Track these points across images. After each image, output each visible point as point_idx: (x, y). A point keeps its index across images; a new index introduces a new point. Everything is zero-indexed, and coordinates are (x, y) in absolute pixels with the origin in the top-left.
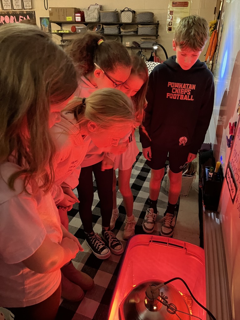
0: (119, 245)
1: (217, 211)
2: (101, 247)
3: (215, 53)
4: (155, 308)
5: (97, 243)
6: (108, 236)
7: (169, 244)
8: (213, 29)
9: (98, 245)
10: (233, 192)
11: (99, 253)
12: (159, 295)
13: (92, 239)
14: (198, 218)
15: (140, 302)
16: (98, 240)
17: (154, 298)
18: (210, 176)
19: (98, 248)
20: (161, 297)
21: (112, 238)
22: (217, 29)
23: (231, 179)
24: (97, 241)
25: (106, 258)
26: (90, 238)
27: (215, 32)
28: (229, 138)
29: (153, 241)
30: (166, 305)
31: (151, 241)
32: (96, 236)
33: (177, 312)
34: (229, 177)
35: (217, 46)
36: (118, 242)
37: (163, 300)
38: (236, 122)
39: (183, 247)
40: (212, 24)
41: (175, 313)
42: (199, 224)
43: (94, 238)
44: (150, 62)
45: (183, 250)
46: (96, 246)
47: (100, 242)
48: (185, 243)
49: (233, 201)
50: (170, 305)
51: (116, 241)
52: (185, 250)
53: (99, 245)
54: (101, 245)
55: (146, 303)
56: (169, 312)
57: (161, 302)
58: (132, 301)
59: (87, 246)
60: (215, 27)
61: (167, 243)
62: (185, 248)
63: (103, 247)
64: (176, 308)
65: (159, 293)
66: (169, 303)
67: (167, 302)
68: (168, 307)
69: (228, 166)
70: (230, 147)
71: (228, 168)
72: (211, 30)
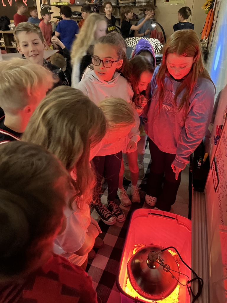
0: (121, 214)
1: (203, 192)
2: (108, 215)
3: (211, 32)
4: (154, 267)
5: (105, 213)
6: (112, 207)
7: (164, 216)
8: (209, 7)
9: (105, 214)
10: (216, 183)
11: (107, 220)
12: (158, 259)
13: (101, 209)
14: (188, 190)
15: (143, 261)
16: (106, 210)
17: (154, 260)
18: (199, 165)
19: (106, 216)
20: (159, 260)
21: (116, 209)
22: (214, 9)
23: (215, 172)
24: (104, 211)
25: (113, 224)
26: (99, 208)
27: (211, 11)
28: (215, 137)
29: (151, 214)
30: (162, 265)
31: (149, 214)
32: (103, 207)
33: (170, 270)
34: (214, 169)
35: (213, 25)
36: (121, 212)
37: (160, 262)
38: (222, 125)
39: (175, 219)
40: (209, 2)
41: (169, 271)
42: (189, 195)
43: (102, 209)
44: (148, 38)
45: (175, 220)
46: (104, 214)
47: (107, 212)
48: (176, 216)
49: (215, 190)
50: (165, 265)
51: (119, 211)
52: (176, 221)
53: (107, 214)
54: (108, 214)
55: (148, 263)
56: (164, 270)
57: (159, 263)
58: (137, 261)
59: (96, 214)
60: (212, 4)
61: (162, 215)
62: (177, 219)
63: (110, 216)
64: (170, 268)
65: (158, 257)
66: (164, 264)
67: (163, 263)
68: (164, 267)
69: (214, 160)
70: (216, 144)
71: (214, 162)
72: (207, 7)
